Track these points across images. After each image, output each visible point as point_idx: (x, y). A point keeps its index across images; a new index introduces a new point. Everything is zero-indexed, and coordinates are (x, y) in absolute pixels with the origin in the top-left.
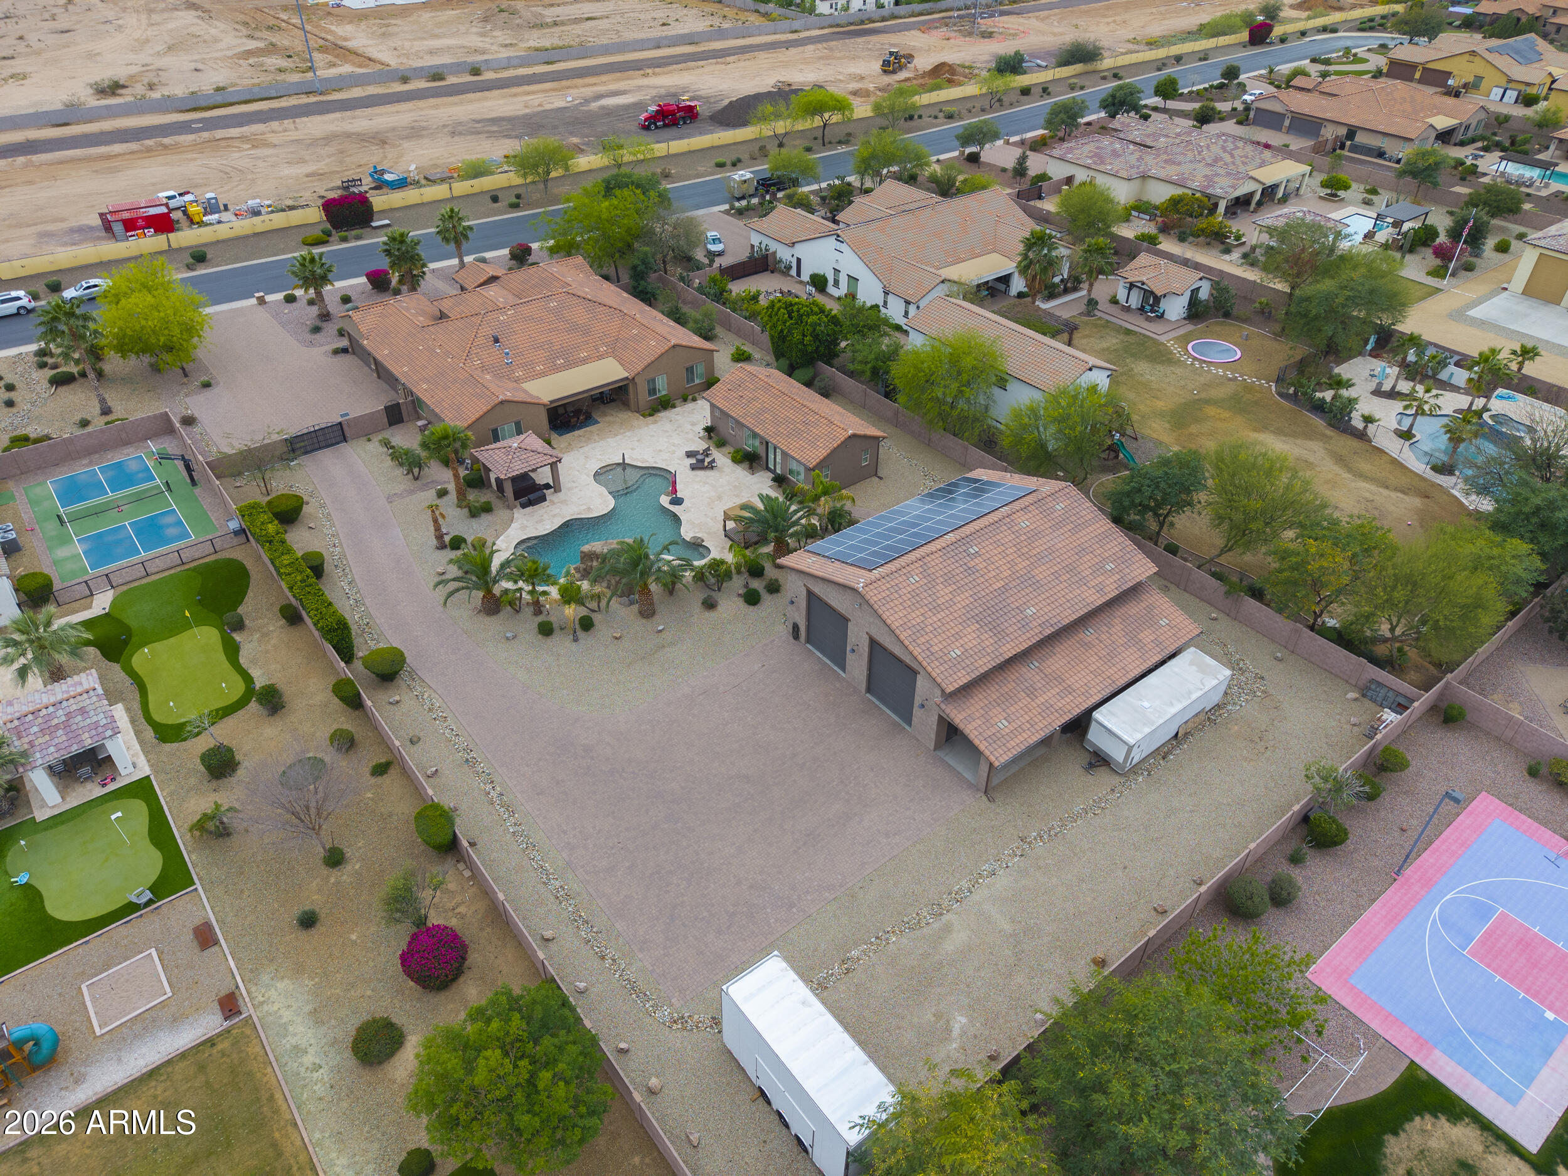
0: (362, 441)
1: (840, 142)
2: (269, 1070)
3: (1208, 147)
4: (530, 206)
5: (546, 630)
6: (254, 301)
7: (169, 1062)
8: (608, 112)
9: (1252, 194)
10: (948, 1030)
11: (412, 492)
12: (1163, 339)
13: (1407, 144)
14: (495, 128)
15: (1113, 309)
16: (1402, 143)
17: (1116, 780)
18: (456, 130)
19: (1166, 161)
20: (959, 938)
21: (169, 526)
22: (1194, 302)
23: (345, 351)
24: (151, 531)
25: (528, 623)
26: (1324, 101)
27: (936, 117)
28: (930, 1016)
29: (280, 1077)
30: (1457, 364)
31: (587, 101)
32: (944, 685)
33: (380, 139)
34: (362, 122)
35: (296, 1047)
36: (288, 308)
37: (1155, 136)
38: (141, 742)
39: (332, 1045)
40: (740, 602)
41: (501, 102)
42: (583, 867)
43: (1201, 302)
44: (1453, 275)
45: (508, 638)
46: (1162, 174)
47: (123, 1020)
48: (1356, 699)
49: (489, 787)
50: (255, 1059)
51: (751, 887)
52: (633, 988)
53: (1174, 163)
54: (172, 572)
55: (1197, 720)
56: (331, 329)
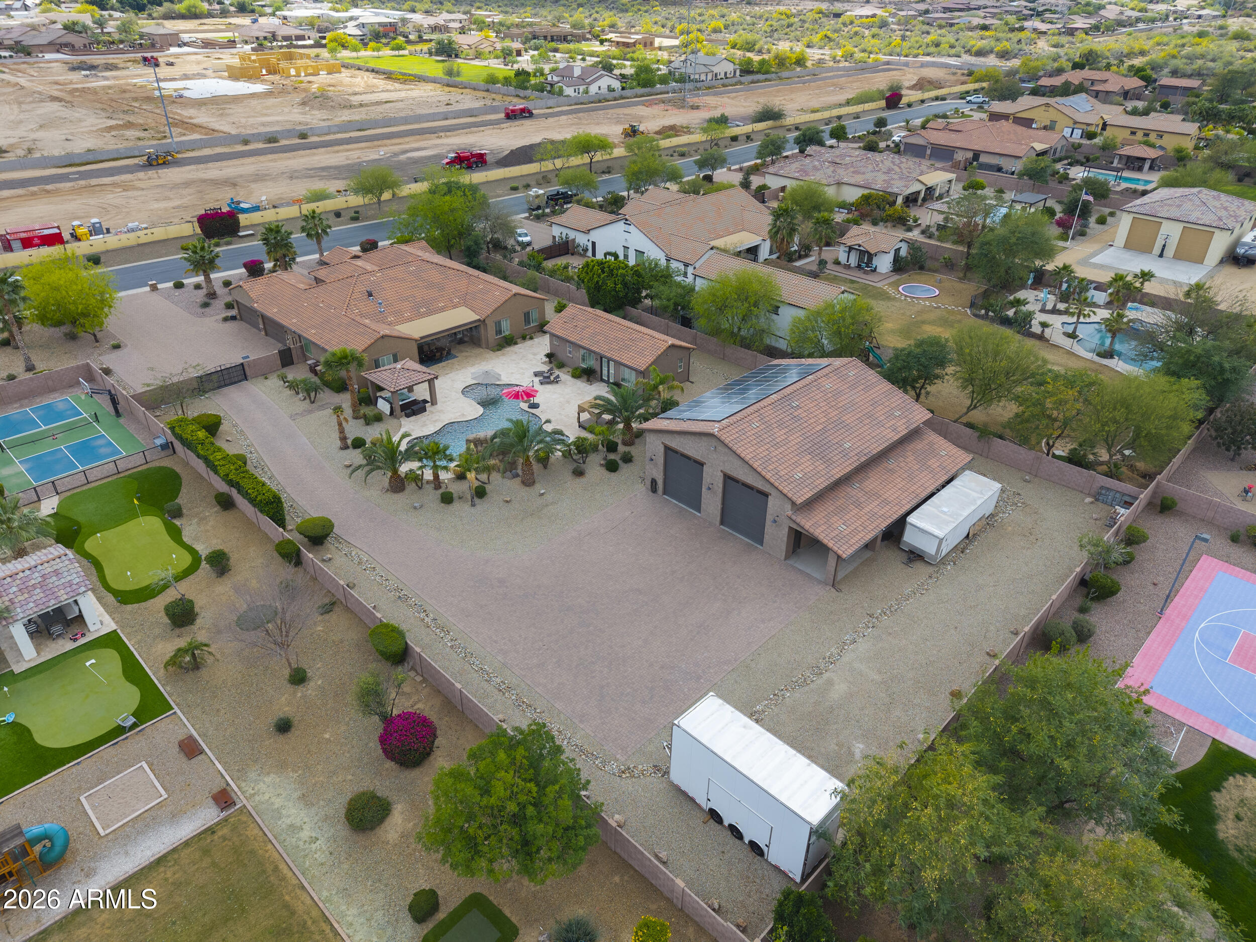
0: (261, 379)
1: (603, 172)
2: (270, 846)
3: (882, 161)
4: (367, 218)
5: (447, 499)
6: (148, 289)
7: (174, 850)
8: (415, 161)
9: (919, 192)
10: (851, 754)
11: (310, 412)
12: (879, 285)
13: (1017, 161)
14: (325, 174)
15: (837, 268)
16: (1013, 160)
17: (931, 570)
18: (293, 176)
19: (853, 172)
20: (840, 689)
21: (101, 446)
22: (897, 259)
23: (233, 318)
24: (85, 451)
25: (432, 496)
26: (953, 135)
27: (672, 156)
28: (834, 747)
29: (281, 851)
30: (1095, 289)
31: (396, 155)
32: (794, 499)
33: (232, 183)
34: (213, 171)
35: (291, 826)
36: (177, 292)
37: (842, 156)
38: (105, 606)
39: (325, 820)
40: (603, 471)
41: (327, 156)
42: (517, 665)
43: (902, 258)
44: (1073, 238)
45: (415, 508)
46: (852, 181)
47: (125, 821)
48: (1092, 503)
49: (422, 615)
50: (255, 839)
51: (662, 667)
52: (581, 751)
53: (859, 173)
54: (110, 479)
55: (980, 523)
56: (219, 304)
